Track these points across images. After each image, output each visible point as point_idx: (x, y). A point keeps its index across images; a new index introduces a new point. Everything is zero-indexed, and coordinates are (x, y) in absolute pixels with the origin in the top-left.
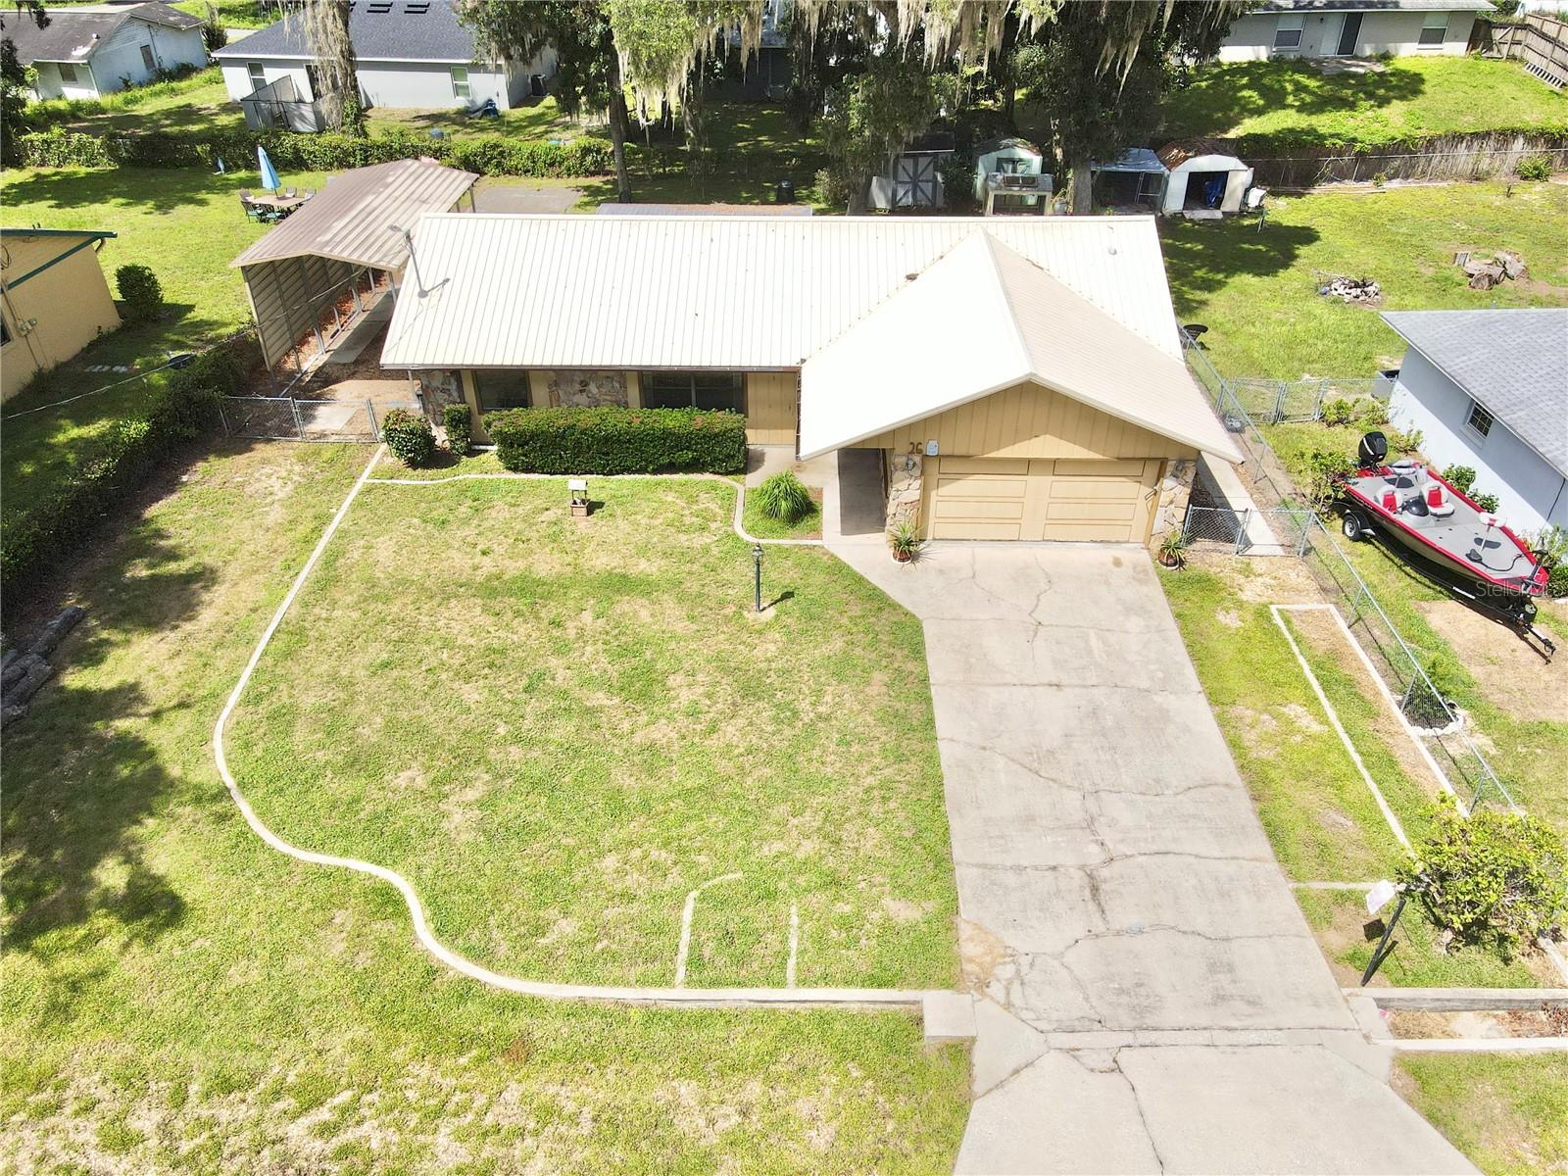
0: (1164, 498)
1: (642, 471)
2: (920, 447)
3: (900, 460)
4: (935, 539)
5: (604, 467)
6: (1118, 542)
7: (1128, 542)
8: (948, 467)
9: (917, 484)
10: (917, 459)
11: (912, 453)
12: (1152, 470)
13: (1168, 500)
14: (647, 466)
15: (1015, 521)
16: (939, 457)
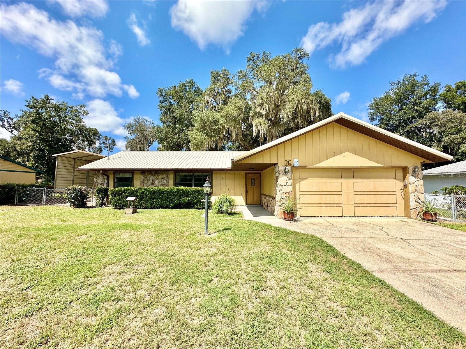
0: (411, 188)
1: (167, 207)
2: (290, 162)
3: (281, 168)
4: (300, 216)
5: (152, 204)
6: (392, 216)
7: (397, 216)
8: (303, 174)
9: (290, 182)
10: (289, 168)
11: (286, 165)
12: (400, 174)
13: (414, 189)
14: (169, 204)
15: (339, 205)
16: (299, 168)
